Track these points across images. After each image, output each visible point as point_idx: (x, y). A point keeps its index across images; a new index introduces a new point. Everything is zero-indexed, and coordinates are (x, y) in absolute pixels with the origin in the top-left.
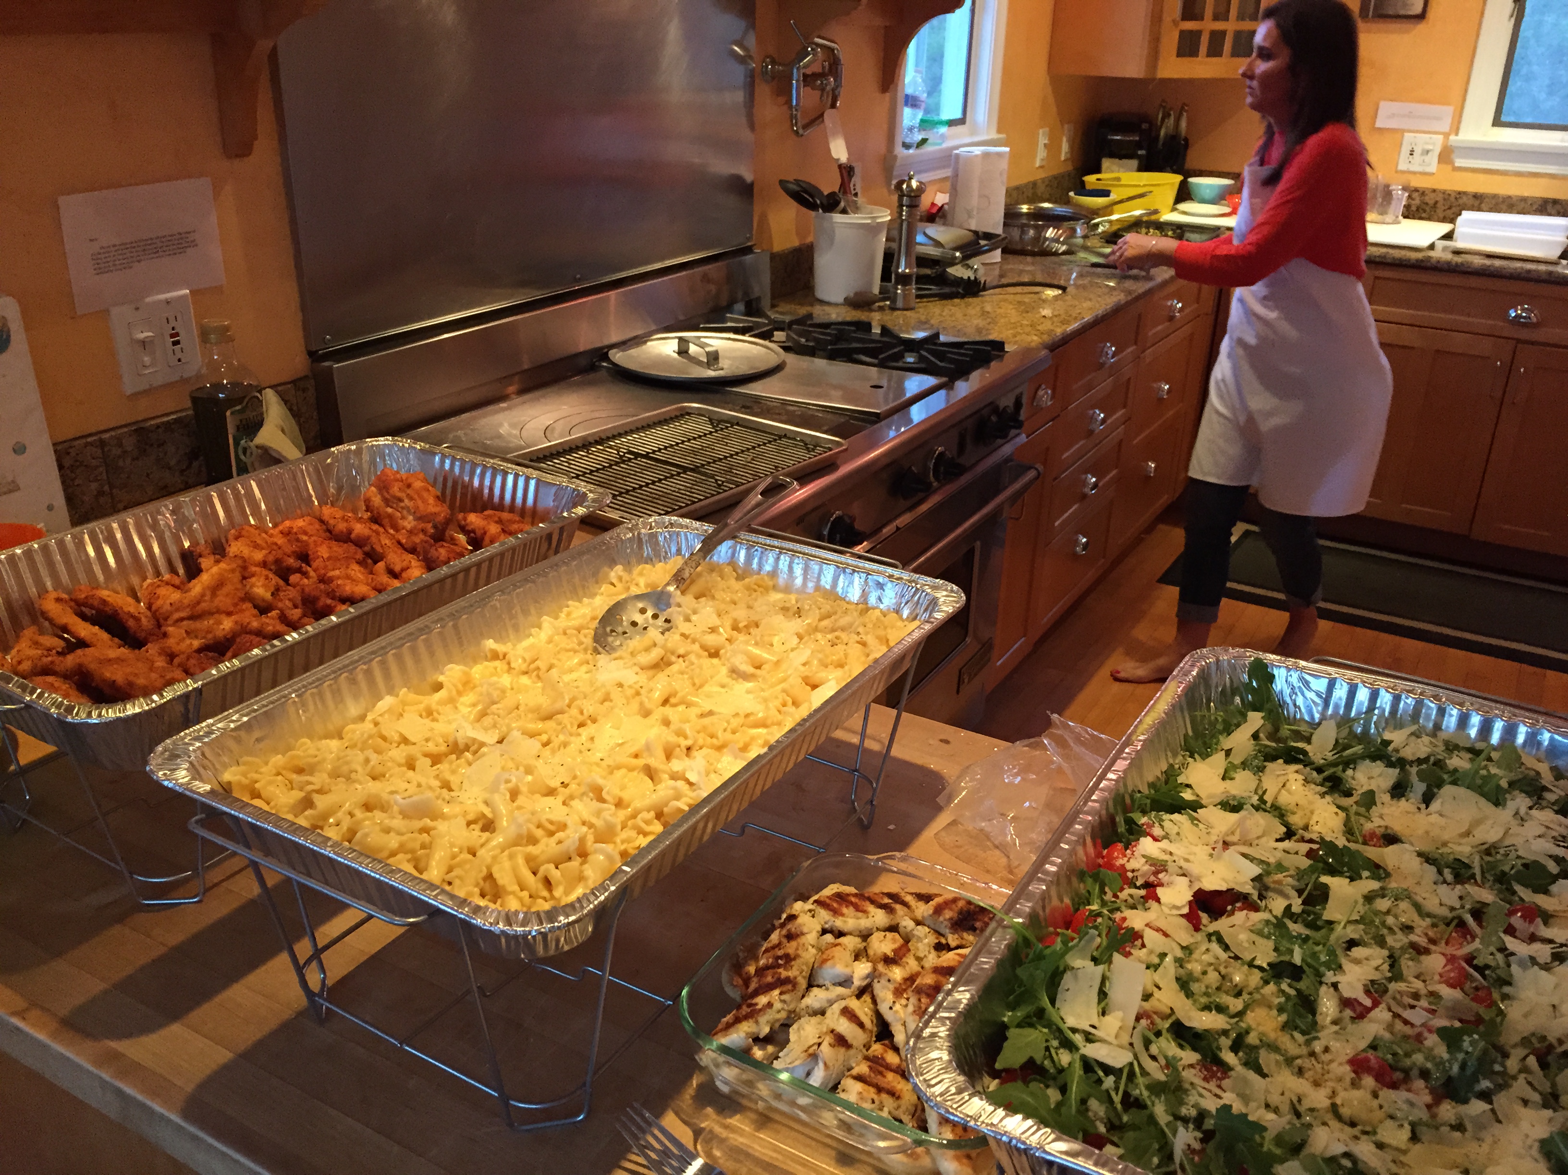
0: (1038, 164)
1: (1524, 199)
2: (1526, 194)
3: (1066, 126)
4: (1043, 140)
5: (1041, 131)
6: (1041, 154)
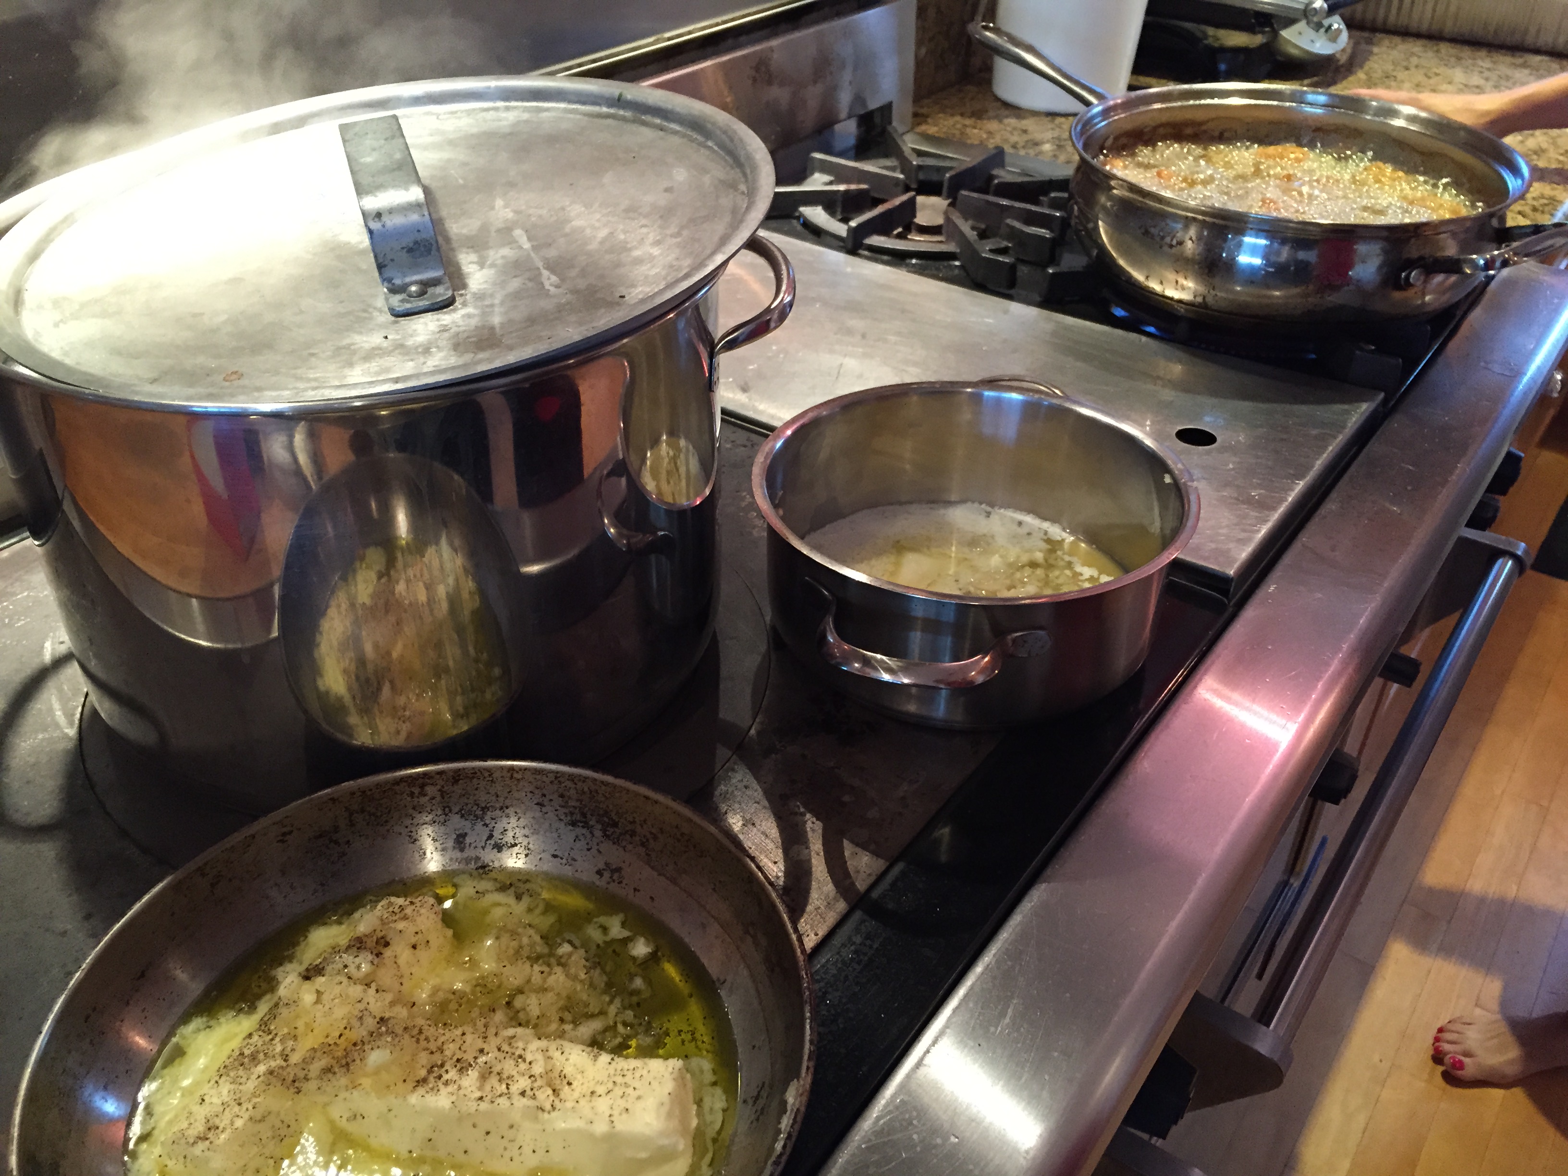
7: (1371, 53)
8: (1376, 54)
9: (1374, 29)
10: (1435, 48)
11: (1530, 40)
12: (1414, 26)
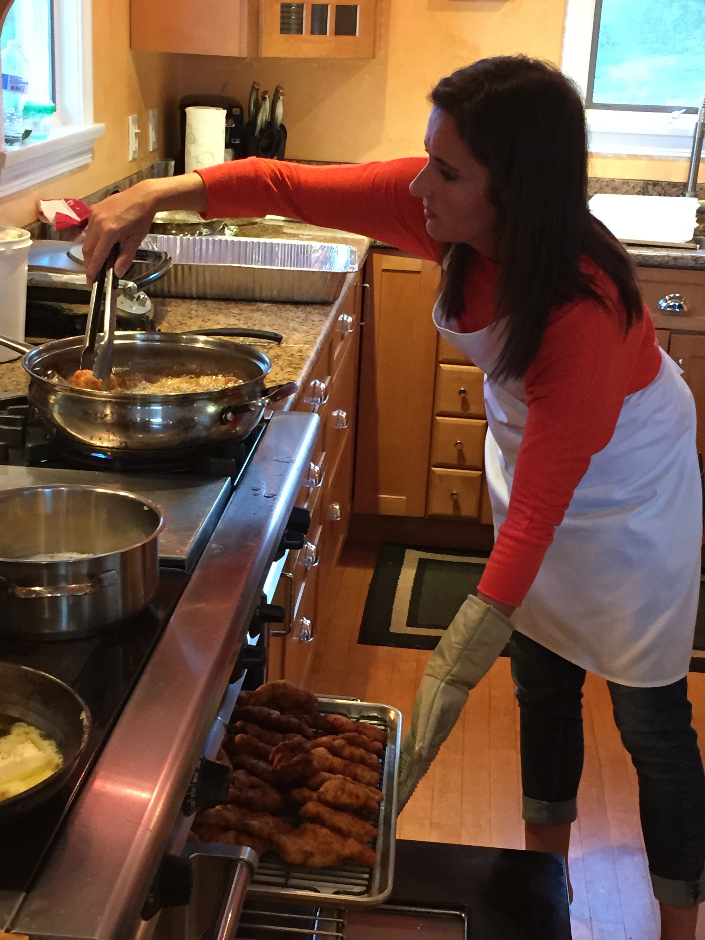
0: (130, 158)
1: (626, 182)
2: (627, 177)
3: (150, 112)
4: (133, 130)
5: (130, 118)
6: (133, 145)
7: (167, 311)
8: (170, 311)
9: (164, 296)
10: (204, 305)
11: (257, 295)
12: (187, 293)
